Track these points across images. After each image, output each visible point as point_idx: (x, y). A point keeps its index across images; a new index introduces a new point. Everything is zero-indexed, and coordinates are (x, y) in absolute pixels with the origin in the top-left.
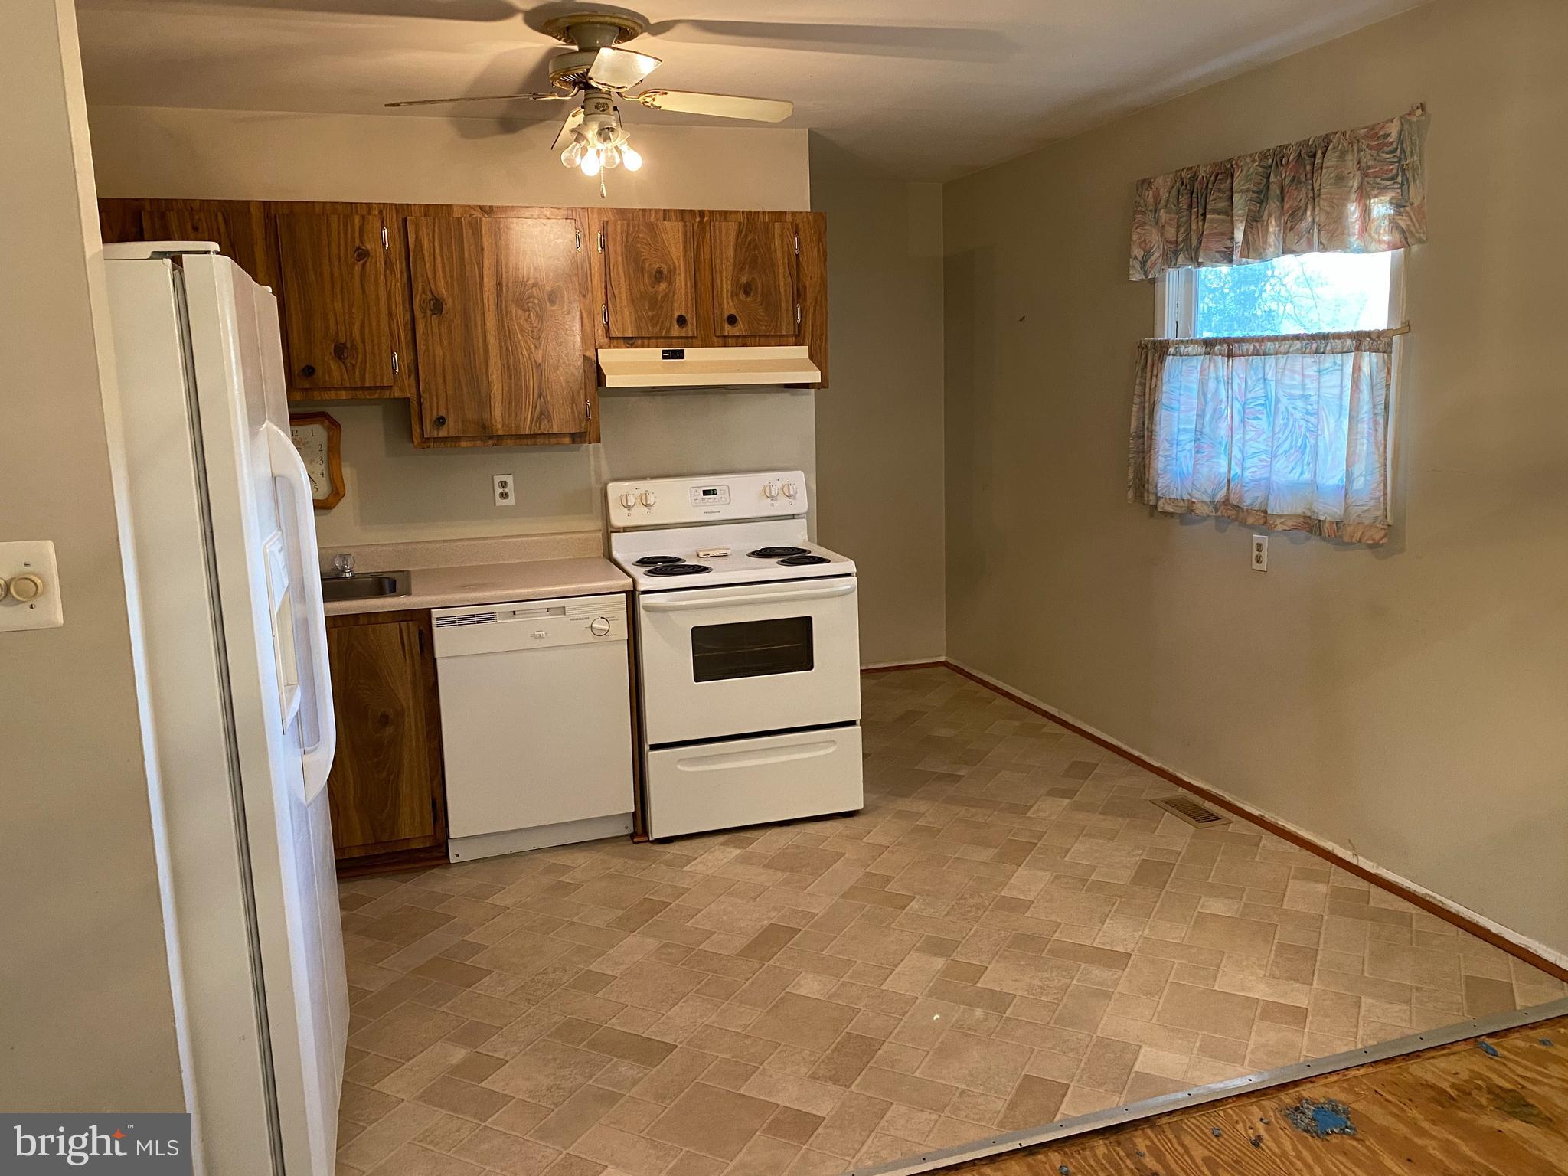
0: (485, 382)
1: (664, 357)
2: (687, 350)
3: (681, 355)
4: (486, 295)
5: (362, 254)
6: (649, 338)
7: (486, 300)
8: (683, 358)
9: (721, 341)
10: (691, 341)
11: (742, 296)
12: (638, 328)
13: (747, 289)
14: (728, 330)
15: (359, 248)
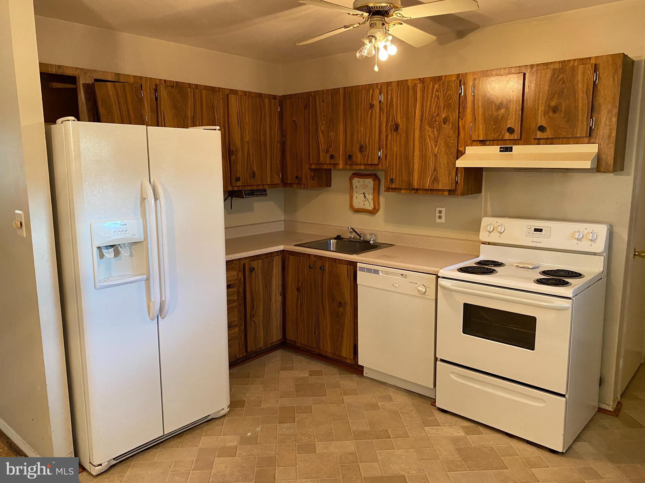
0: (412, 162)
1: (501, 151)
2: (514, 147)
3: (510, 150)
4: (416, 121)
5: (372, 106)
6: (493, 140)
7: (416, 123)
8: (512, 151)
9: (536, 141)
10: (517, 142)
11: (551, 114)
12: (486, 134)
13: (555, 110)
14: (539, 135)
15: (371, 104)
